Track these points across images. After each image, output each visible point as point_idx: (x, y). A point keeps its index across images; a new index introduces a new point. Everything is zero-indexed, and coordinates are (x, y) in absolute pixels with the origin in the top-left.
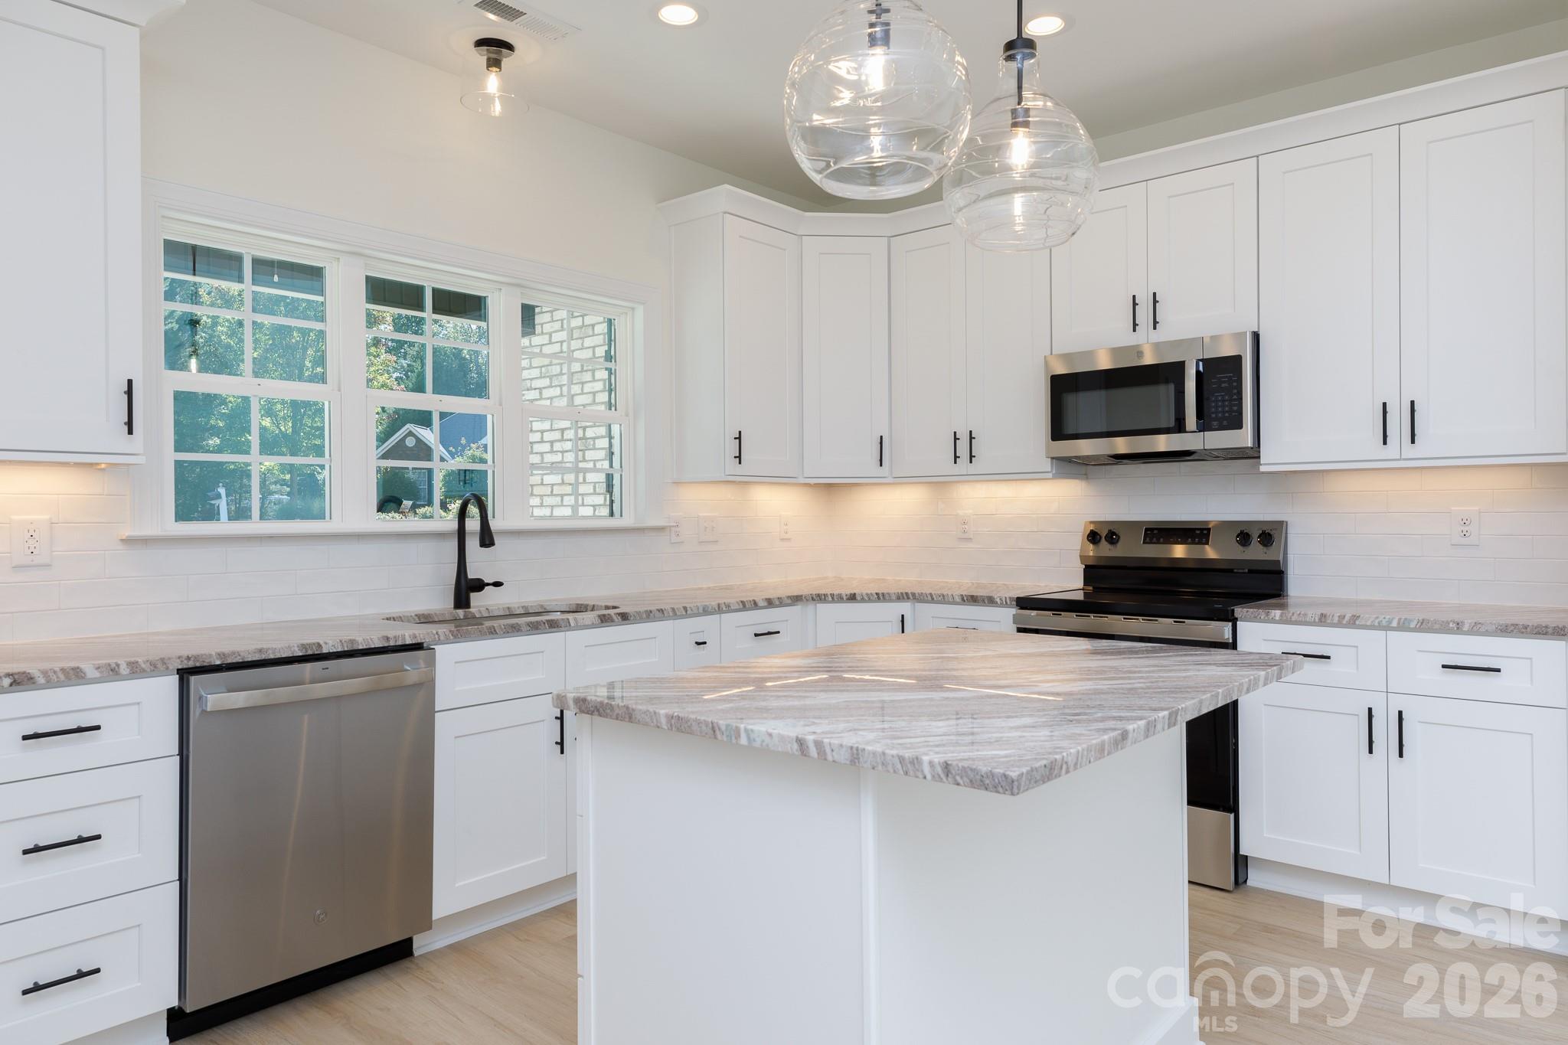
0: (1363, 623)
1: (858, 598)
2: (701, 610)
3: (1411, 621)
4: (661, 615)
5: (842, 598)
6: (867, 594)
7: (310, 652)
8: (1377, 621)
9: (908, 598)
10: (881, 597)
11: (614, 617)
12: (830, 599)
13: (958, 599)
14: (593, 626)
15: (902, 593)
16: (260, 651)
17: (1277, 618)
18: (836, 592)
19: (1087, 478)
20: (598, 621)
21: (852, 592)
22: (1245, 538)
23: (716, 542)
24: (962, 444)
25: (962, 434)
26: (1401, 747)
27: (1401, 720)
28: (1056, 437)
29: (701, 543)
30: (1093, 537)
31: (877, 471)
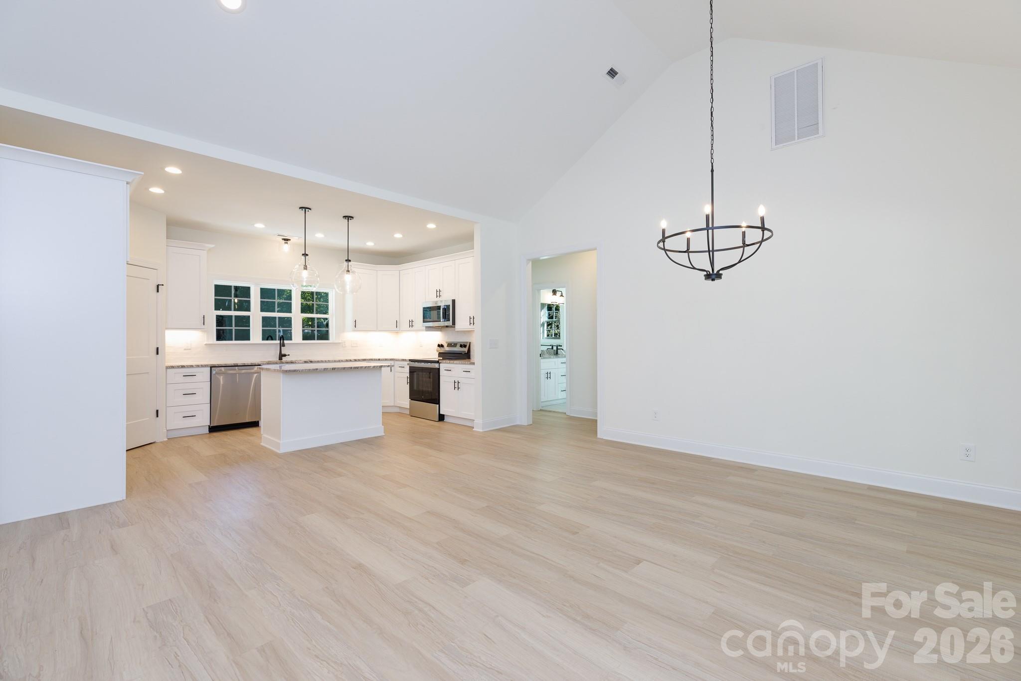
0: (455, 363)
1: (381, 360)
5: (377, 360)
6: (383, 359)
9: (393, 360)
10: (386, 360)
12: (374, 360)
13: (401, 360)
17: (444, 362)
22: (461, 346)
23: (357, 347)
24: (411, 323)
25: (411, 320)
26: (458, 388)
27: (458, 383)
28: (424, 322)
29: (352, 347)
30: (439, 346)
31: (395, 329)
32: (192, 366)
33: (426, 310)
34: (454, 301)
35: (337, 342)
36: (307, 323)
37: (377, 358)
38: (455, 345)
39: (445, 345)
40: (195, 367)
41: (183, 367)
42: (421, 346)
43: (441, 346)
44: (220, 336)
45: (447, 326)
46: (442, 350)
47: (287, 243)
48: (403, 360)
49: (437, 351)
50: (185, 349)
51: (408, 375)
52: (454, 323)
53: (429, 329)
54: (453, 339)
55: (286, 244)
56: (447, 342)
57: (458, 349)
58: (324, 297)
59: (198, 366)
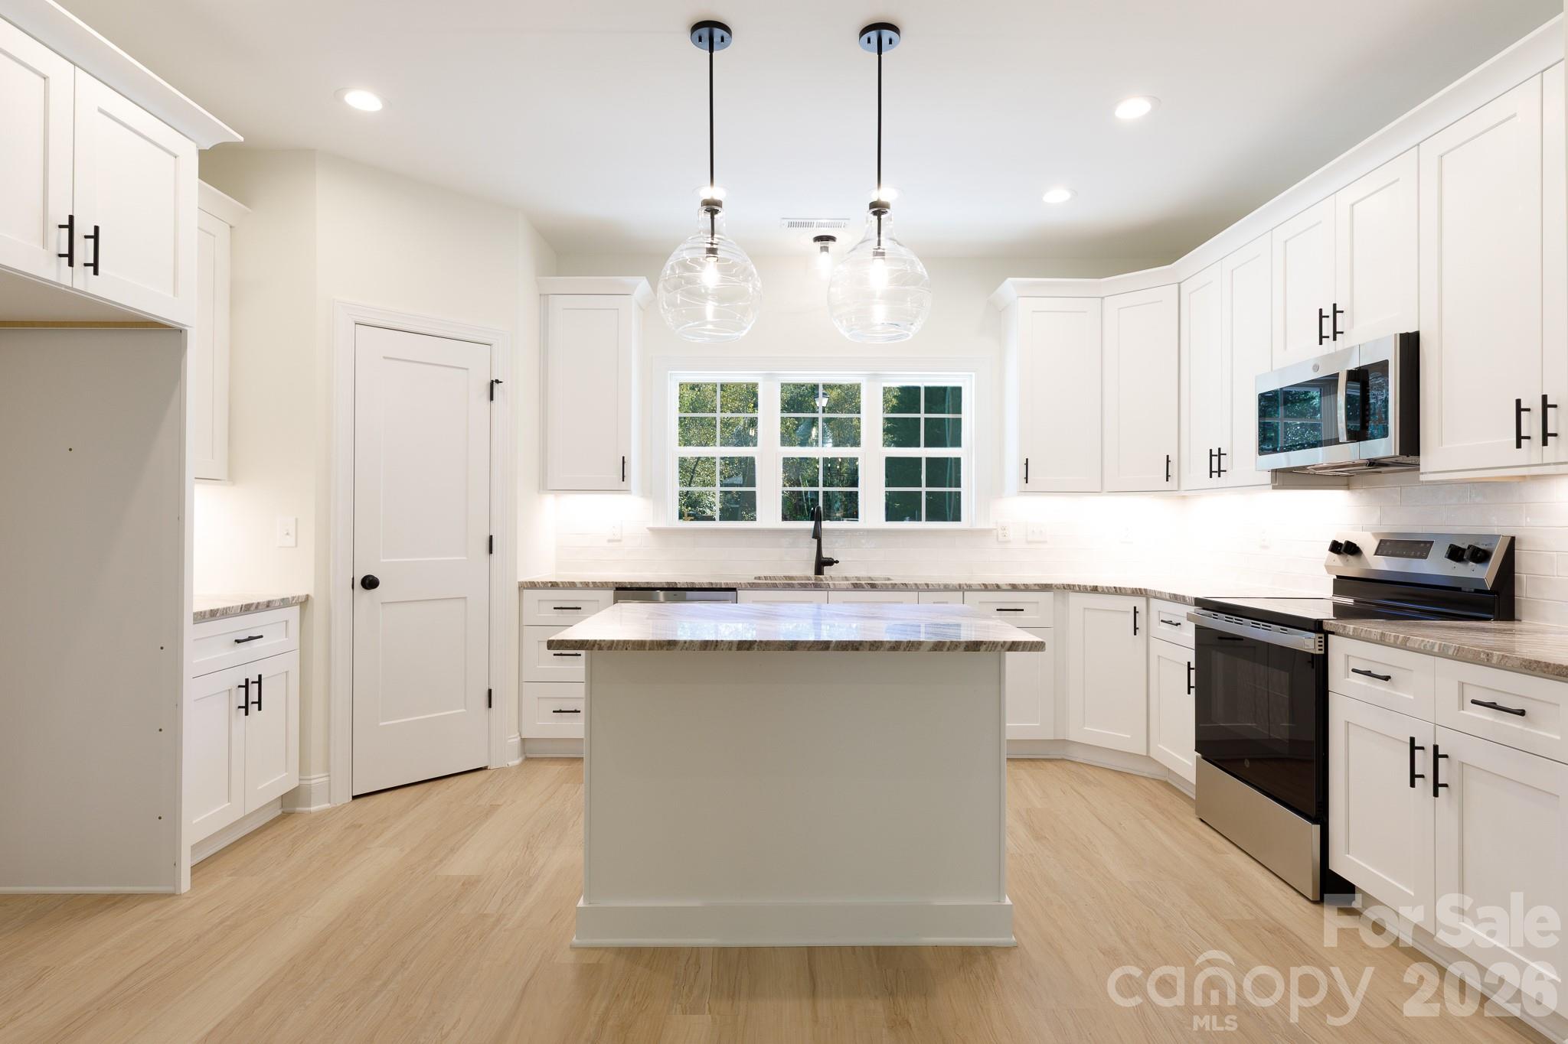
0: (1412, 645)
1: (1100, 590)
2: (942, 587)
3: (1449, 647)
4: (904, 587)
5: (1087, 589)
6: (1107, 587)
7: (671, 586)
8: (1423, 644)
9: (1141, 593)
10: (1118, 591)
11: (865, 586)
12: (1078, 589)
13: (1168, 597)
14: (847, 590)
15: (1136, 589)
16: (648, 583)
17: (1351, 633)
18: (1082, 584)
19: (1349, 489)
20: (851, 587)
21: (1096, 585)
22: (1456, 554)
23: (1045, 542)
24: (1215, 460)
25: (1215, 452)
26: (1436, 785)
27: (1437, 756)
28: (1262, 451)
29: (1029, 542)
30: (1336, 547)
31: (1165, 485)
32: (572, 586)
33: (1269, 403)
34: (1410, 344)
35: (979, 526)
36: (898, 471)
37: (1091, 583)
38: (1417, 547)
39: (1368, 544)
40: (580, 589)
41: (554, 585)
42: (1264, 547)
43: (1345, 549)
44: (692, 508)
45: (1374, 464)
46: (1350, 567)
47: (825, 249)
48: (1175, 598)
49: (1329, 568)
50: (609, 541)
51: (1191, 656)
52: (1411, 442)
53: (1285, 478)
54: (1407, 522)
55: (824, 253)
56: (1375, 535)
57: (1435, 566)
58: (945, 398)
59: (586, 586)
